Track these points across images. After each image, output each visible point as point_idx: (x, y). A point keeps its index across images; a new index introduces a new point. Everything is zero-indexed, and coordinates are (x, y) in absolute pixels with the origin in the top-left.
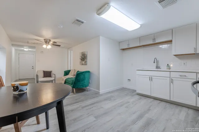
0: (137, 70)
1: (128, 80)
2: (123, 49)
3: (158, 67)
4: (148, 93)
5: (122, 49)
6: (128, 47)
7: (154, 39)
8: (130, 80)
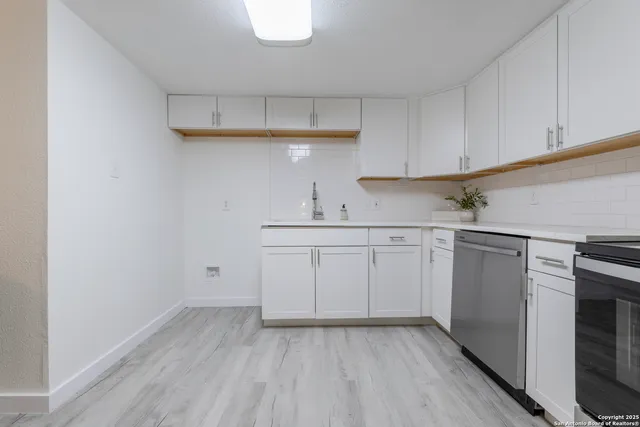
0: (263, 227)
1: (209, 269)
2: (186, 134)
3: (317, 215)
4: (304, 312)
5: (176, 130)
6: (215, 127)
7: (314, 117)
8: (216, 269)
